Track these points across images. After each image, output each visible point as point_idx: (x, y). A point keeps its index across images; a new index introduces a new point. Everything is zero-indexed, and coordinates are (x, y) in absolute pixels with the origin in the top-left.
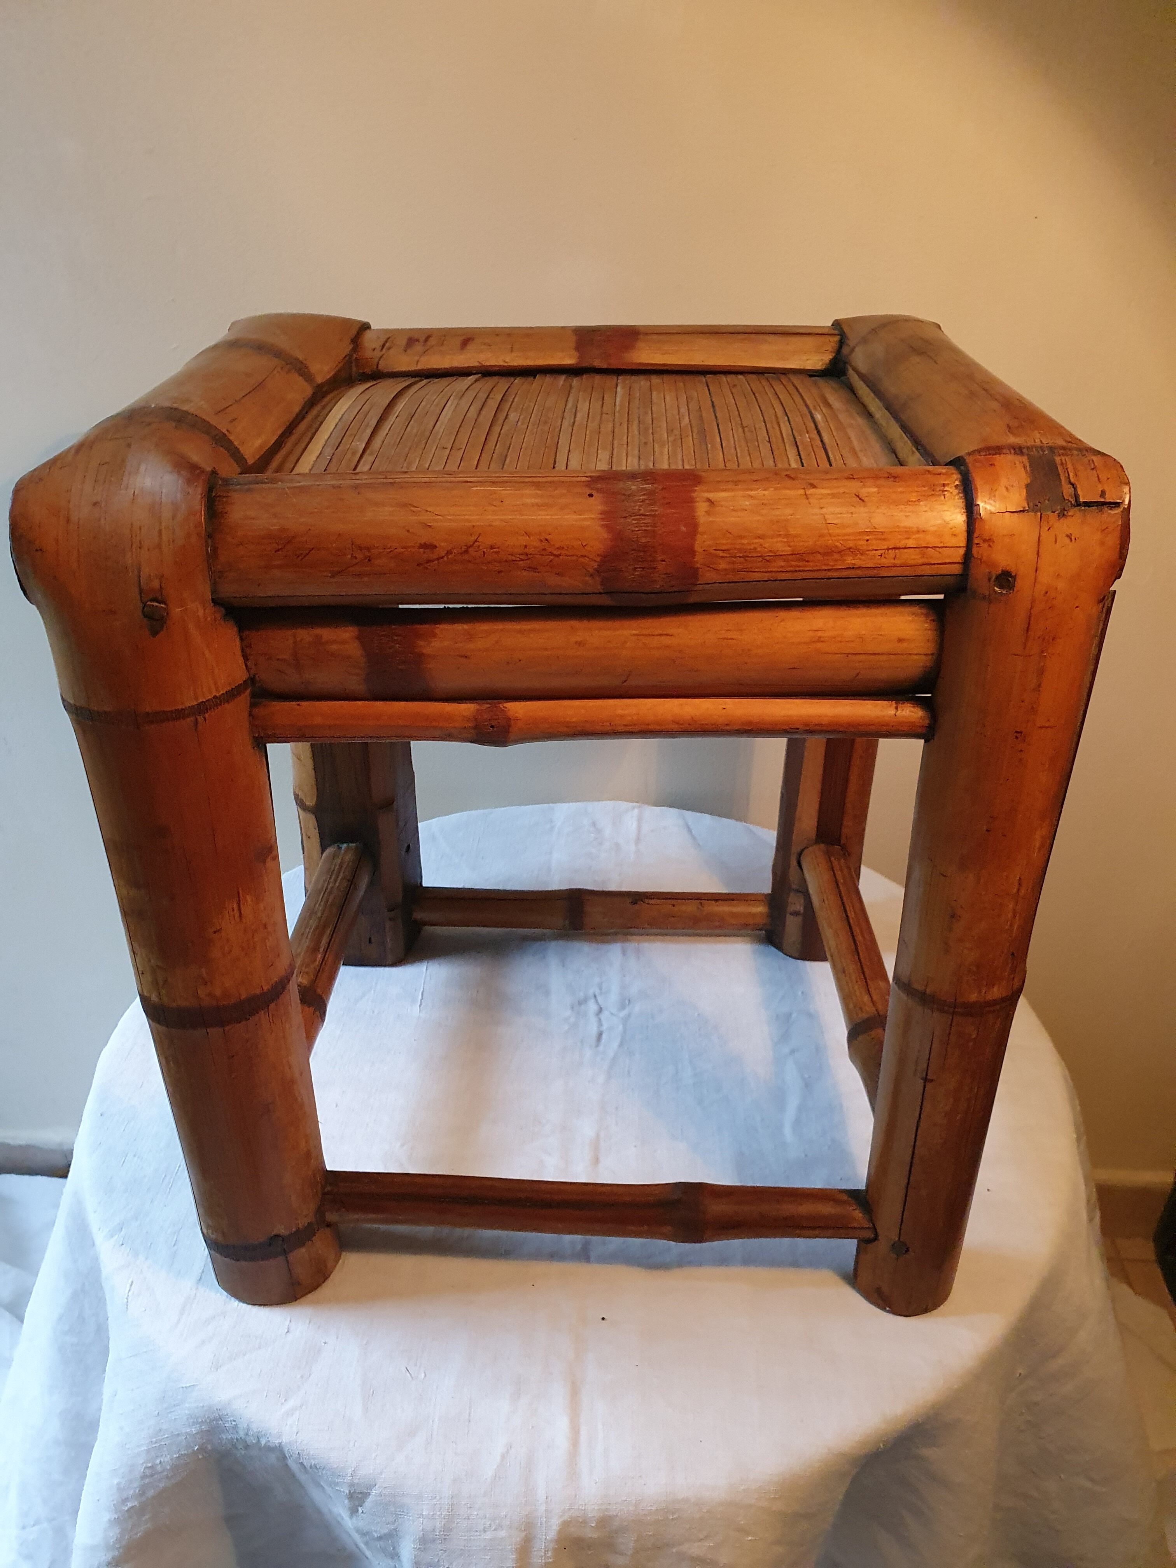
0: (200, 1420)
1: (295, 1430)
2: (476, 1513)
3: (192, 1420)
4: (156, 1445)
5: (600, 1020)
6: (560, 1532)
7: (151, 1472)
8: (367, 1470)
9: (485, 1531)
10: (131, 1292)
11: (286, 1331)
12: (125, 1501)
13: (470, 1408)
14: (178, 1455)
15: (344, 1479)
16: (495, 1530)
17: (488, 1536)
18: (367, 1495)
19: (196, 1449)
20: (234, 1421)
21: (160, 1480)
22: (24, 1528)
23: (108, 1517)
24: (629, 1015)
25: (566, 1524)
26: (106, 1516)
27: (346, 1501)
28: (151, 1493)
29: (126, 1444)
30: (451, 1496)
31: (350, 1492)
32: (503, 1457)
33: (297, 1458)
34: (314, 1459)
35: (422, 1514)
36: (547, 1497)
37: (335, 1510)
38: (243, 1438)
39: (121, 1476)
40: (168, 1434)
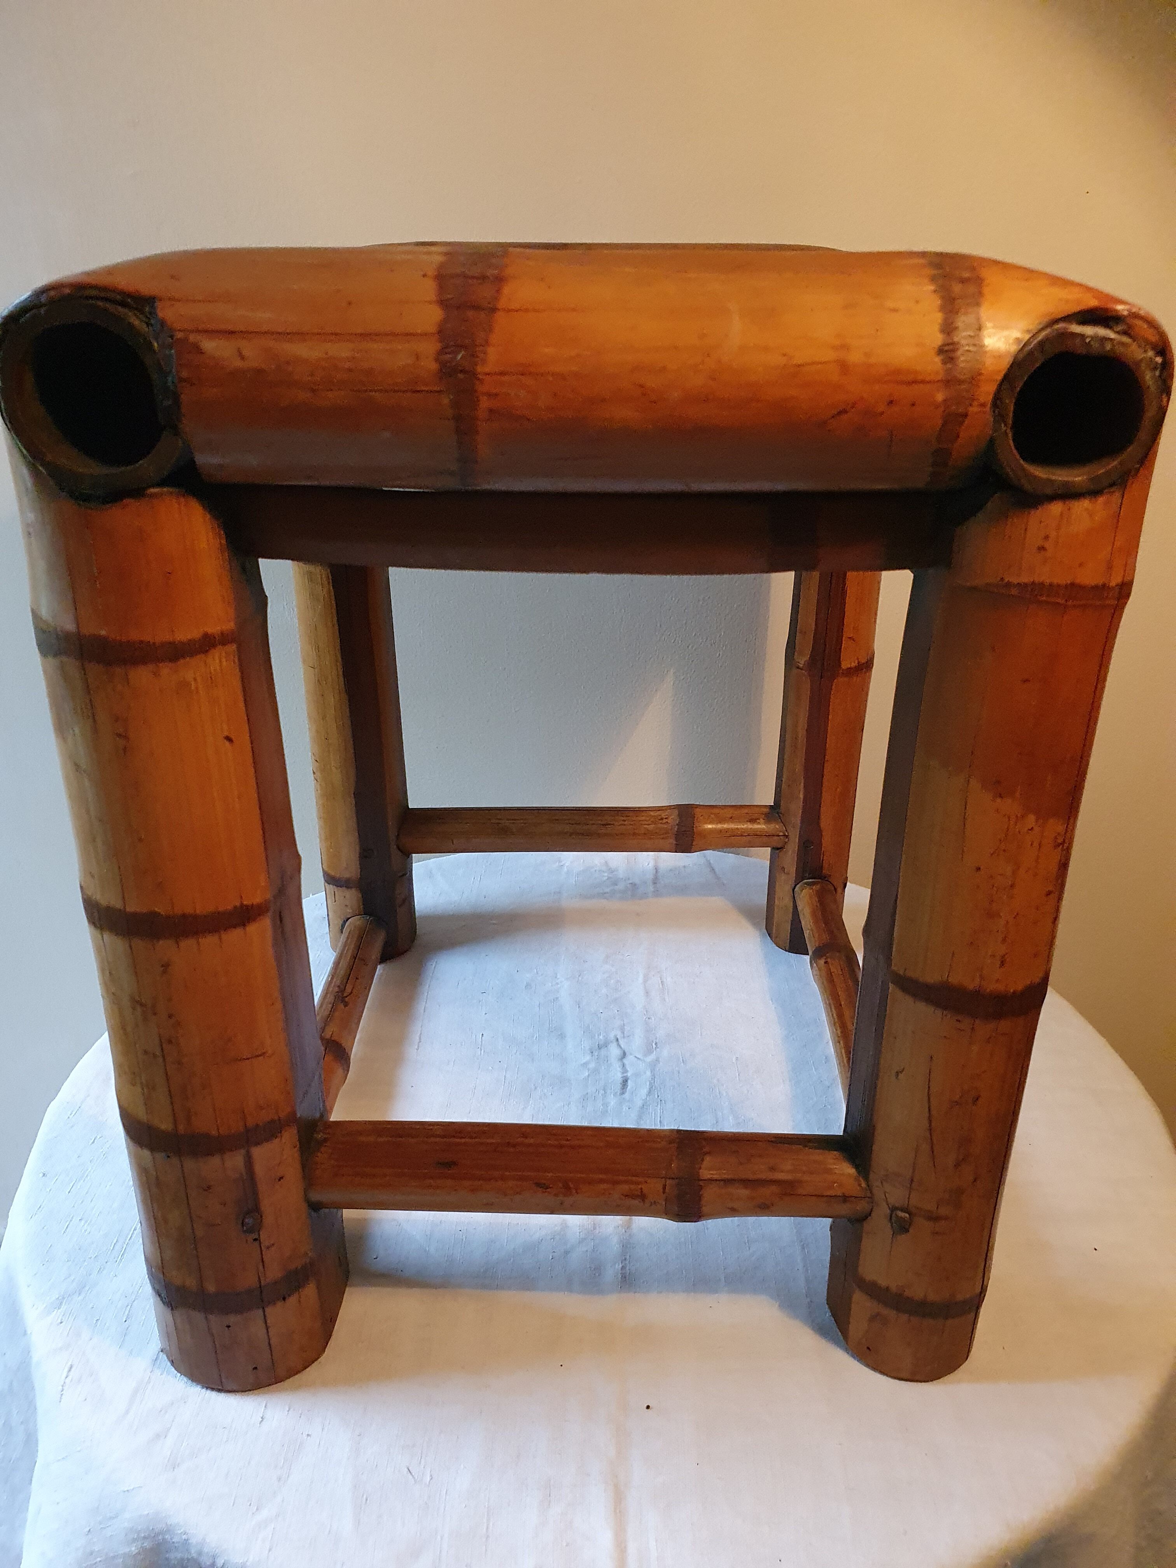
1: (267, 1545)
3: (132, 1536)
5: (624, 1065)
10: (70, 1378)
11: (260, 1422)
13: (488, 1520)
24: (657, 1060)
38: (195, 1558)
40: (101, 1557)
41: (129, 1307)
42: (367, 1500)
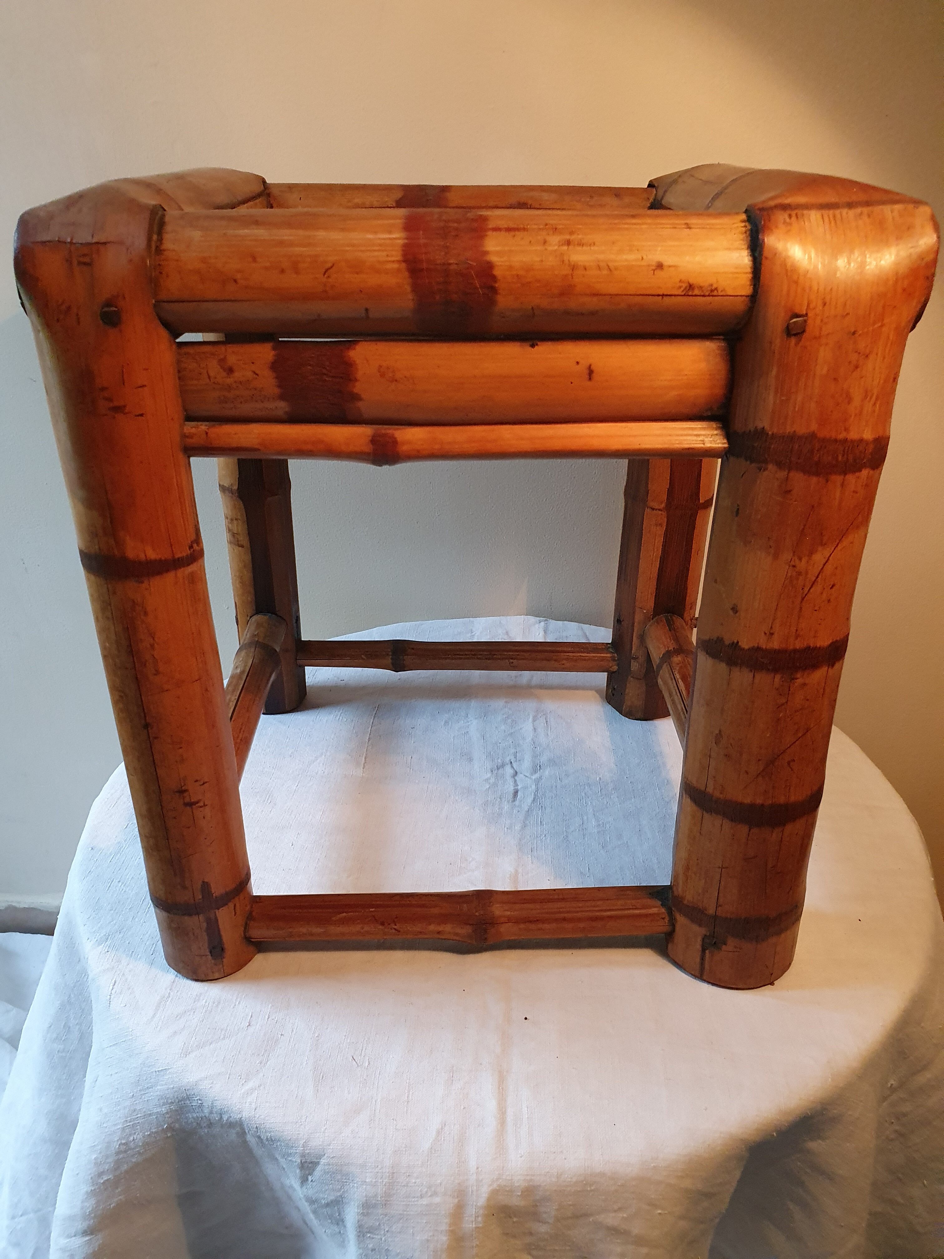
0: (170, 1101)
1: (253, 1106)
2: (414, 1181)
3: (162, 1101)
4: (131, 1124)
5: (515, 781)
6: (489, 1199)
7: (125, 1149)
8: (316, 1142)
9: (422, 1197)
10: (114, 990)
11: (248, 1024)
12: (100, 1174)
13: (409, 1092)
14: (149, 1133)
15: (296, 1150)
16: (430, 1196)
17: (425, 1201)
18: (318, 1163)
19: (165, 1127)
20: (200, 1100)
21: (133, 1156)
22: (13, 1218)
23: (85, 1190)
24: (541, 778)
25: (494, 1193)
26: (85, 1188)
27: (298, 1171)
28: (125, 1167)
29: (103, 1123)
30: (391, 1165)
31: (301, 1162)
32: (439, 1133)
33: (255, 1132)
34: (270, 1132)
35: (366, 1182)
36: (477, 1168)
37: (287, 1182)
38: (207, 1116)
39: (99, 1152)
40: (141, 1114)
41: (155, 945)
42: (323, 1077)
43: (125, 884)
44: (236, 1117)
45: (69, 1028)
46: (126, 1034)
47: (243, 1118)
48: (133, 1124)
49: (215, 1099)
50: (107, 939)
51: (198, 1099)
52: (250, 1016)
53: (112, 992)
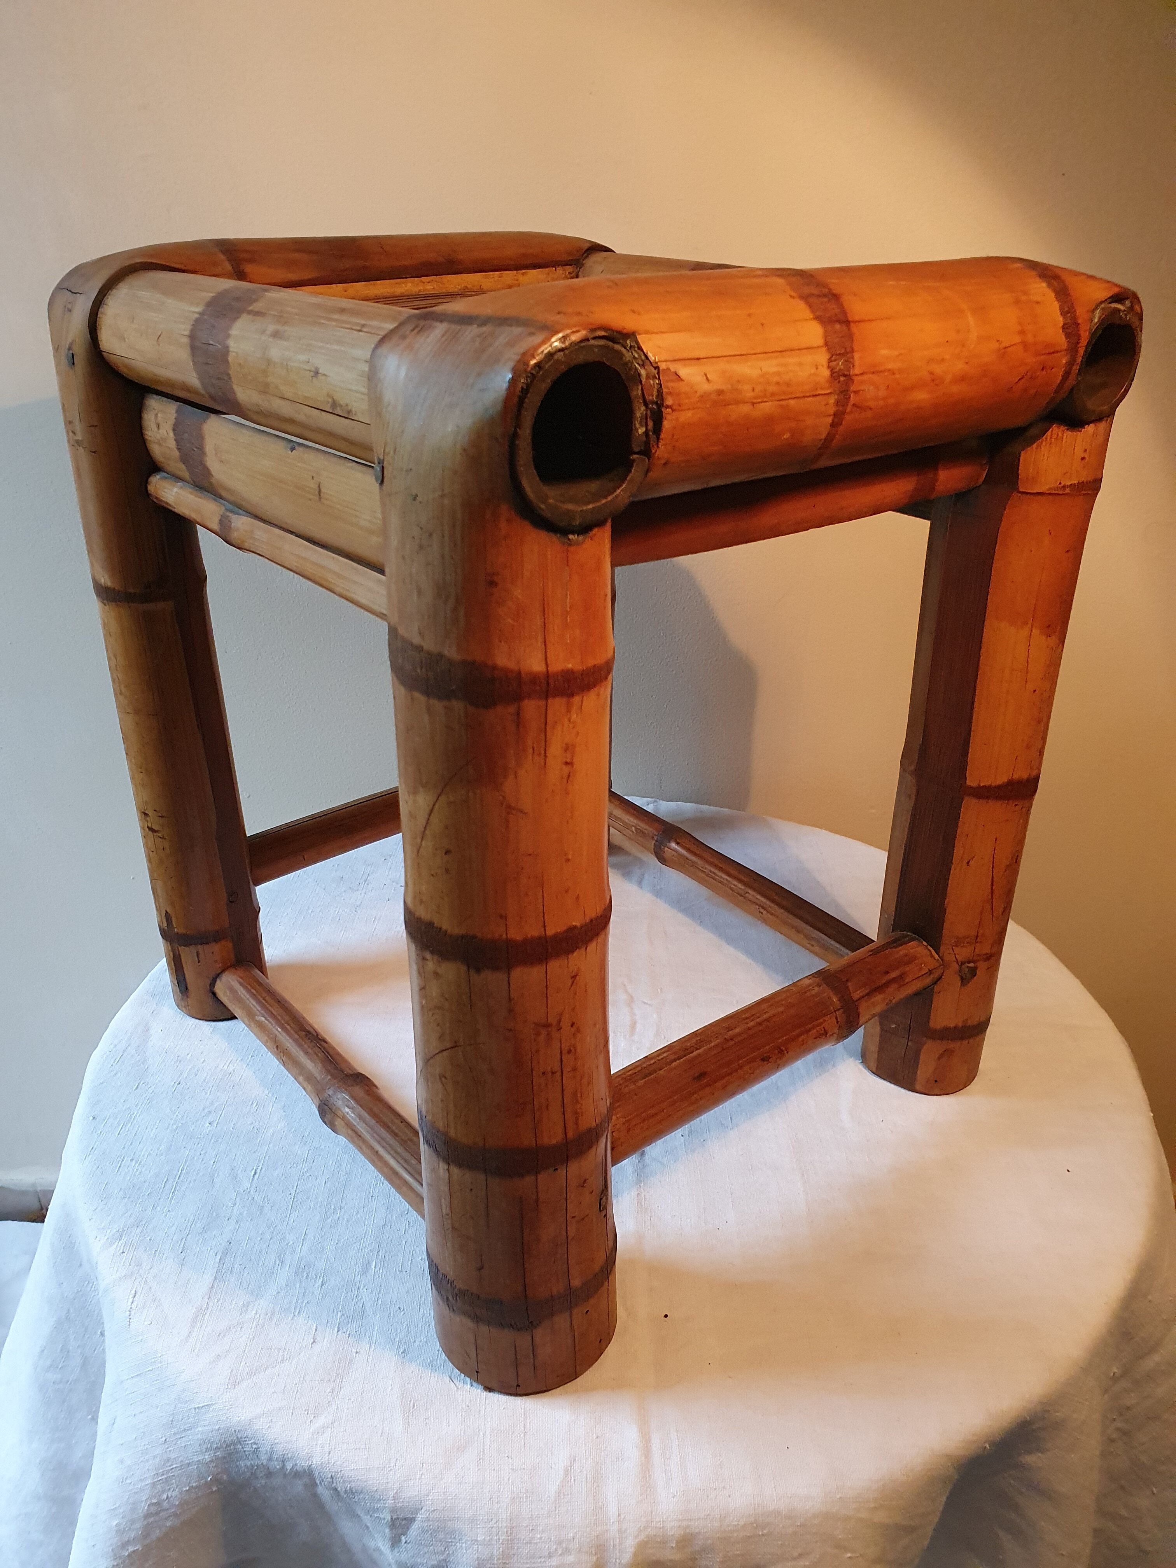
0: (215, 1446)
1: (327, 1449)
2: (539, 1536)
3: (205, 1446)
4: (163, 1477)
5: (632, 1009)
6: (635, 1554)
7: (156, 1510)
8: (411, 1492)
9: (550, 1556)
10: (135, 1303)
11: (312, 1340)
12: (124, 1545)
13: (525, 1419)
14: (187, 1488)
15: (385, 1504)
16: (561, 1555)
17: (555, 1562)
18: (414, 1519)
19: (209, 1479)
20: (255, 1443)
21: (167, 1519)
24: (663, 1004)
25: (643, 1546)
27: (387, 1531)
28: (157, 1533)
29: (126, 1479)
30: (509, 1518)
31: (392, 1519)
32: (567, 1471)
33: (330, 1482)
34: (350, 1482)
35: (477, 1540)
36: (619, 1515)
37: (372, 1544)
38: (265, 1464)
39: (121, 1516)
40: (177, 1464)
41: (184, 1239)
43: (141, 1162)
44: (303, 1464)
45: (68, 1352)
46: (153, 1360)
47: (313, 1466)
48: (166, 1478)
49: (276, 1441)
50: (121, 1236)
51: (252, 1443)
52: (314, 1330)
53: (133, 1306)
